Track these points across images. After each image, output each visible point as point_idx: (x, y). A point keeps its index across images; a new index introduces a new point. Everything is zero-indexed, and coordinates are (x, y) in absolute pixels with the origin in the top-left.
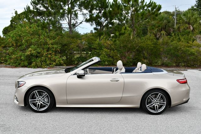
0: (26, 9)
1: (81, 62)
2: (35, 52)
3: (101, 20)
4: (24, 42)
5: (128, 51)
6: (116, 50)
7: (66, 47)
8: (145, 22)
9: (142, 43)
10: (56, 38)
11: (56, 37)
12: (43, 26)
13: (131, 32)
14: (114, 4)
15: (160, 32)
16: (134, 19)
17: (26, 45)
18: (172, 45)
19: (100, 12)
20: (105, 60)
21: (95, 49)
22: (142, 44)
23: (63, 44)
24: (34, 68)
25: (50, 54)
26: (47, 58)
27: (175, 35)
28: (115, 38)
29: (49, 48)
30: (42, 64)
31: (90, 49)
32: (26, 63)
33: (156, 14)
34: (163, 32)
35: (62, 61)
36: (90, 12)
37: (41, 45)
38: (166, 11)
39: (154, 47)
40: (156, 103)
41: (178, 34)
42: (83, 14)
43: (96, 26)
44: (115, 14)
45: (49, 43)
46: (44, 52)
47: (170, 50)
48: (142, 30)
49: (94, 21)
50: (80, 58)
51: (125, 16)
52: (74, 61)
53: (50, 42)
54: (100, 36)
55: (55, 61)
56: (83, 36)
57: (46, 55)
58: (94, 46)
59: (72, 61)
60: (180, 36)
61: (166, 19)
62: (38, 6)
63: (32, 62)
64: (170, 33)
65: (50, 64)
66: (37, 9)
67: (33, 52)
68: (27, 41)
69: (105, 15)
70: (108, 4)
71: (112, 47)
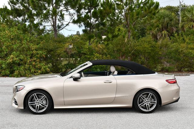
1: (70, 69)
2: (17, 59)
3: (90, 20)
4: (4, 48)
5: (123, 56)
6: (109, 54)
7: (52, 52)
8: (143, 19)
9: (138, 46)
10: (40, 43)
11: (40, 41)
12: (24, 29)
13: (125, 34)
14: (105, 2)
15: (161, 32)
16: (128, 19)
17: (7, 52)
18: (172, 48)
19: (90, 12)
20: (97, 66)
21: (85, 54)
22: (138, 48)
23: (49, 50)
24: (17, 77)
25: (34, 61)
26: (31, 65)
27: (178, 35)
28: (108, 41)
29: (32, 54)
30: (25, 73)
31: (80, 54)
32: (8, 72)
33: (153, 12)
34: (165, 32)
35: (48, 69)
36: (78, 11)
37: (23, 51)
38: (169, 6)
39: (152, 50)
40: (147, 102)
41: (182, 34)
42: (69, 14)
43: (86, 28)
44: (107, 13)
45: (33, 49)
46: (27, 59)
47: (171, 53)
48: (140, 30)
49: (83, 22)
50: (68, 64)
51: (118, 16)
52: (62, 69)
53: (33, 47)
54: (90, 40)
55: (40, 69)
56: (67, 38)
57: (30, 62)
58: (84, 51)
59: (59, 69)
60: (185, 36)
61: (167, 16)
62: (17, 6)
63: (14, 71)
64: (173, 33)
65: (35, 72)
67: (15, 59)
68: (7, 47)
69: (95, 15)
70: (98, 2)
71: (105, 51)
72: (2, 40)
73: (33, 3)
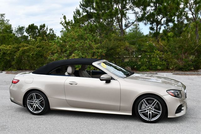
0: (75, 13)
4: (68, 48)
5: (185, 53)
6: (170, 51)
7: (112, 51)
10: (103, 41)
17: (70, 51)
20: (156, 64)
21: (145, 51)
23: (109, 48)
43: (152, 25)
53: (95, 46)
58: (144, 48)
62: (88, 9)
66: (87, 12)
67: (76, 57)
71: (166, 48)
72: (66, 40)
73: (97, 4)
